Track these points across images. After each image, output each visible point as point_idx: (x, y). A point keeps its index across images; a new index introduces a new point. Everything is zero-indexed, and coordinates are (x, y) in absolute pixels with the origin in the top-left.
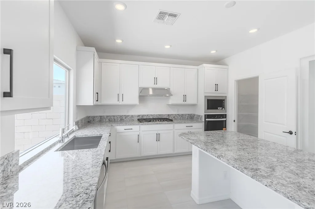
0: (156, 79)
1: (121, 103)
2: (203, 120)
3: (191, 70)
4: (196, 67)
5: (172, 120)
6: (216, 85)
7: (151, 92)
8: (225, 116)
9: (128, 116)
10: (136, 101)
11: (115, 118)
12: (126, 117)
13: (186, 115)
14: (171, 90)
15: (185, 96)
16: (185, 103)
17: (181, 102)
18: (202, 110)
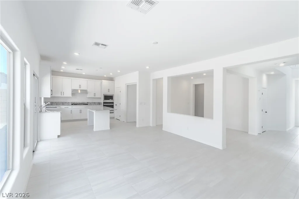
0: (80, 85)
1: (63, 96)
2: (103, 104)
3: (98, 82)
4: (100, 81)
5: (87, 104)
6: (109, 89)
7: (79, 92)
8: (113, 103)
9: (67, 102)
10: (70, 95)
11: (60, 103)
12: (65, 103)
13: (96, 102)
14: (88, 91)
15: (95, 94)
16: (95, 97)
17: (93, 96)
18: (102, 101)
